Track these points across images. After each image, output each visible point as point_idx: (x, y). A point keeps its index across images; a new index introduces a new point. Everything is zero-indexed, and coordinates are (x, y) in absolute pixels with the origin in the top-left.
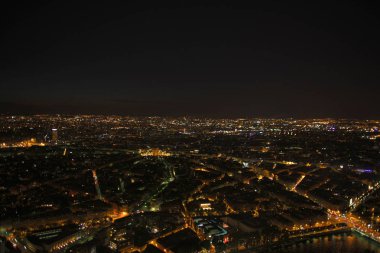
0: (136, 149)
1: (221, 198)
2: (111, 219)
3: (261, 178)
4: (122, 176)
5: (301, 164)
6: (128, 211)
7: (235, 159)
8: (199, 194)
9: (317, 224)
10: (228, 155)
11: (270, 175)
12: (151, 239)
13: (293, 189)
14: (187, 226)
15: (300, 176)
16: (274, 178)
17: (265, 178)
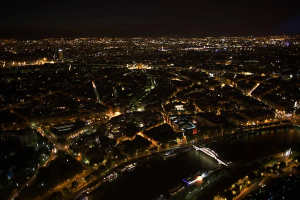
0: (125, 64)
1: (191, 101)
2: (108, 117)
3: (223, 85)
4: (114, 85)
5: (257, 74)
6: (120, 111)
7: (203, 71)
8: (174, 98)
9: (266, 121)
10: (197, 67)
11: (231, 83)
12: (139, 131)
13: (249, 94)
14: (165, 122)
15: (255, 84)
16: (234, 85)
17: (227, 86)
